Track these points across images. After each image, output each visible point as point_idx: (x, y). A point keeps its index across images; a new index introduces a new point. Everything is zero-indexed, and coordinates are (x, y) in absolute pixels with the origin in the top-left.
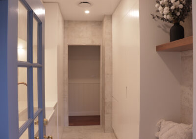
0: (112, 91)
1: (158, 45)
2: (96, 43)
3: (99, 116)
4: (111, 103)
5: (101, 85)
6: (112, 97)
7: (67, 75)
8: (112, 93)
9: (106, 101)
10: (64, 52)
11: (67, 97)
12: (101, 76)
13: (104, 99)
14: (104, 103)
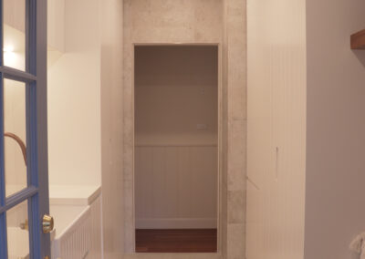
0: (246, 163)
1: (354, 32)
2: (207, 38)
3: (215, 230)
4: (244, 194)
5: (220, 148)
6: (247, 178)
7: (130, 123)
8: (246, 167)
9: (230, 188)
10: (124, 62)
11: (131, 177)
12: (220, 124)
13: (225, 183)
14: (226, 193)
